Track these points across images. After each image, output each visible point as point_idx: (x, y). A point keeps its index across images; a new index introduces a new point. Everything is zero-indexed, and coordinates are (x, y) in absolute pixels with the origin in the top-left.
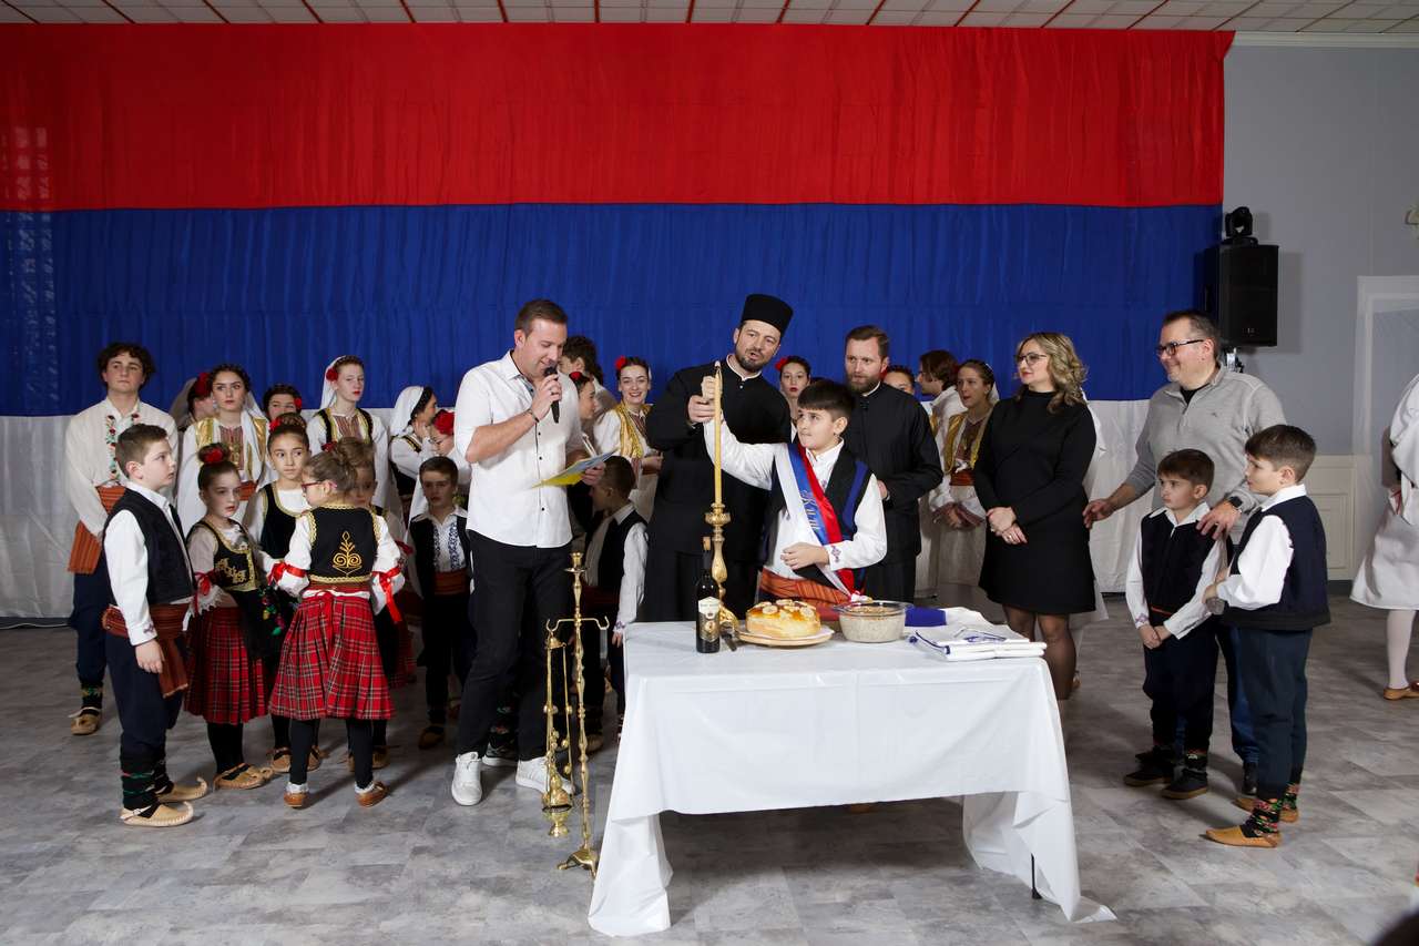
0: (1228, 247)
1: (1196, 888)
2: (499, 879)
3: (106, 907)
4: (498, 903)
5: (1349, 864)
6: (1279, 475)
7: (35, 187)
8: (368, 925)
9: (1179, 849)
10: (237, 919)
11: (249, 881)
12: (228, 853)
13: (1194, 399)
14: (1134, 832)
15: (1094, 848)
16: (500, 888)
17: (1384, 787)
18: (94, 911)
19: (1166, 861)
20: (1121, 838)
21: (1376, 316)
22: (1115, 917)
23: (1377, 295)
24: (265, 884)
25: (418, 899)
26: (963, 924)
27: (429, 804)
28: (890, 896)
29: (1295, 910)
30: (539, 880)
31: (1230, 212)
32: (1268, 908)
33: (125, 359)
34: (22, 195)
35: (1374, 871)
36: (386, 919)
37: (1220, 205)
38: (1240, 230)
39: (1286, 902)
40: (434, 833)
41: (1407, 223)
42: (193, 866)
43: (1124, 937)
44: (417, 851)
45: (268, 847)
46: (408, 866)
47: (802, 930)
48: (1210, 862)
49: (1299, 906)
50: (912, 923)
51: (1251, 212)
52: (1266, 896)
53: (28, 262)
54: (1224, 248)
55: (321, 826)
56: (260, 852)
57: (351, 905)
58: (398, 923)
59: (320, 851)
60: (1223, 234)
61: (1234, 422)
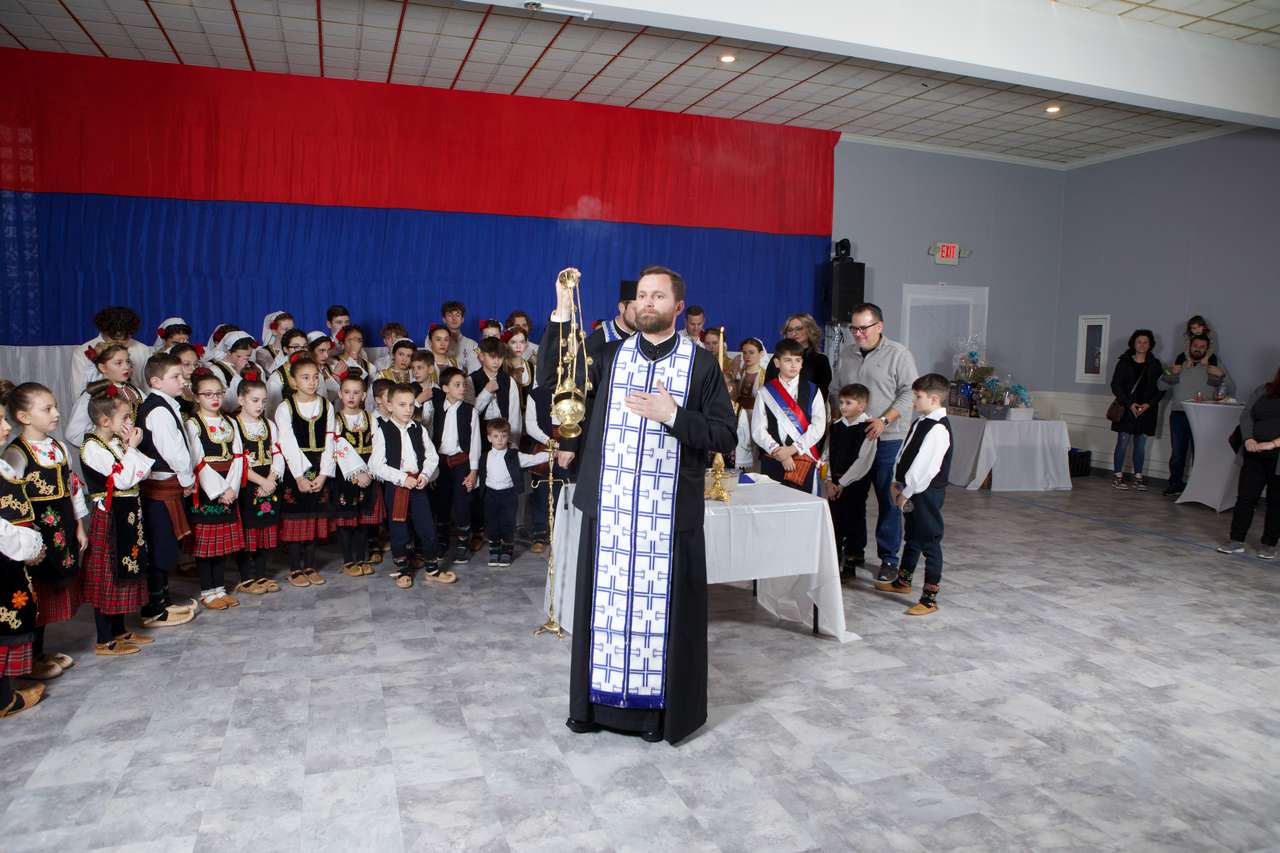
1: (892, 622)
2: (504, 642)
3: (255, 671)
4: (512, 654)
5: (959, 606)
7: (19, 170)
8: (440, 670)
9: (874, 604)
10: (351, 673)
11: (339, 652)
13: (867, 357)
16: (507, 647)
17: (958, 570)
18: (247, 674)
21: (912, 308)
22: (859, 638)
23: (914, 295)
24: (353, 653)
25: (460, 655)
26: (785, 647)
27: (424, 604)
30: (527, 641)
31: (838, 241)
32: (931, 629)
34: (5, 177)
35: (972, 609)
36: (448, 666)
37: (831, 237)
38: (843, 252)
39: (939, 626)
41: (929, 254)
42: (293, 646)
43: (869, 647)
44: (437, 630)
46: (438, 638)
48: (893, 610)
49: (945, 627)
51: (851, 241)
52: (928, 624)
53: (11, 228)
54: (836, 263)
55: (360, 619)
56: (332, 636)
57: (420, 661)
58: (458, 668)
59: (372, 633)
60: (833, 254)
61: (889, 370)
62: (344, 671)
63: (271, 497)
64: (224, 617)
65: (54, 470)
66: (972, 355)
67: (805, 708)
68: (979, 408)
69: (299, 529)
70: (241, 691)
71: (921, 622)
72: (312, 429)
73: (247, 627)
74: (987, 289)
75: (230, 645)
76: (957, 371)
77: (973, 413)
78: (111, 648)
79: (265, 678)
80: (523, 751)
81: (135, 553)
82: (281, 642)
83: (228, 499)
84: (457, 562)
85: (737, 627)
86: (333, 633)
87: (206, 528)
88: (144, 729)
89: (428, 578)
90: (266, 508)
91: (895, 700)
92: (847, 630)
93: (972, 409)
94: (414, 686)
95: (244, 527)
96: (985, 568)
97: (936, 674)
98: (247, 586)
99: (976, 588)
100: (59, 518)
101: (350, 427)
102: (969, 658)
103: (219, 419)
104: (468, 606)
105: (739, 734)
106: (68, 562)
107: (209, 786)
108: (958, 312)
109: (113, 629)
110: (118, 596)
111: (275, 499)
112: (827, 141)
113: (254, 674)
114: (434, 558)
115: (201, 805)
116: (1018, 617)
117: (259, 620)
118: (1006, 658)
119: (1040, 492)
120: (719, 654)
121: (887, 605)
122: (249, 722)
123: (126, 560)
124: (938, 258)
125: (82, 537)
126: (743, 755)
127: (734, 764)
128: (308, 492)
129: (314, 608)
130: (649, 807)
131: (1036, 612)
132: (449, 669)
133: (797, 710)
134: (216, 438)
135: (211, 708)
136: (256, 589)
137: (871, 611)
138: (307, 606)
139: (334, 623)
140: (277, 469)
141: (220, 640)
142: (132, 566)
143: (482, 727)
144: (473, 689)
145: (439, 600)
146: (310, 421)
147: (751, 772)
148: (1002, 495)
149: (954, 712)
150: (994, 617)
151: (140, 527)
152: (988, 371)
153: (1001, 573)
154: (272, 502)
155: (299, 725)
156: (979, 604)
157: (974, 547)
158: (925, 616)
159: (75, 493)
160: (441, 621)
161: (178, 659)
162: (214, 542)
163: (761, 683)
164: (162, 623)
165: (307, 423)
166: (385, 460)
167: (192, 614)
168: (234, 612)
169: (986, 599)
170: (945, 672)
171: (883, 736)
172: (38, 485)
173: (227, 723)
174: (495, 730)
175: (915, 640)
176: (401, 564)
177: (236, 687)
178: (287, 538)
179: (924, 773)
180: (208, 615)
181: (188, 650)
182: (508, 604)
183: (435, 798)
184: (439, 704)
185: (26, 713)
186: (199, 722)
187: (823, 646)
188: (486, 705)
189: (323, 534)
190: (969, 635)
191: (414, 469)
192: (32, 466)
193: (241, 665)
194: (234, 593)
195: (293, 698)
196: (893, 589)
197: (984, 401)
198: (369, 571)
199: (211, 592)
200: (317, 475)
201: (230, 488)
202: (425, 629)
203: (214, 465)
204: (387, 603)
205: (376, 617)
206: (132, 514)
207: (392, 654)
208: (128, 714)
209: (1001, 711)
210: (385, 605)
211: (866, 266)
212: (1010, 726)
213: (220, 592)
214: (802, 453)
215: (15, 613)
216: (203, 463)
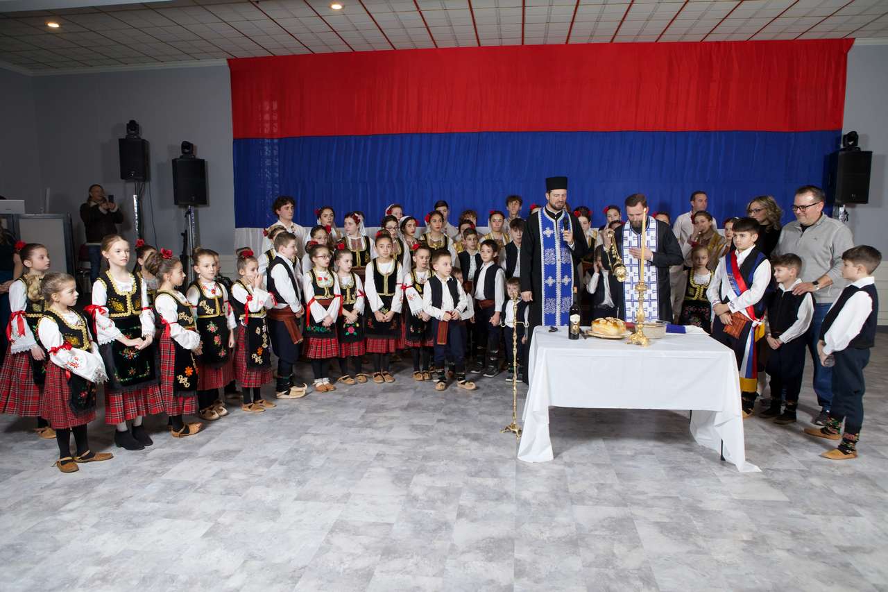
0: (843, 152)
1: (802, 462)
2: (476, 434)
3: (314, 432)
4: (475, 445)
5: (884, 457)
6: (857, 268)
7: (272, 126)
8: (421, 448)
9: (796, 444)
10: (366, 441)
11: (370, 427)
12: (359, 417)
13: (806, 231)
14: (772, 435)
15: (753, 441)
16: (476, 438)
18: (309, 433)
19: (788, 450)
20: (766, 438)
22: (760, 471)
24: (377, 428)
25: (441, 439)
26: (686, 468)
27: (443, 403)
28: (653, 454)
29: (852, 475)
30: (493, 436)
31: (846, 134)
32: (838, 473)
34: (266, 131)
36: (428, 446)
37: (840, 130)
38: (851, 143)
39: (848, 471)
40: (446, 414)
42: (346, 419)
43: (764, 479)
44: (439, 421)
45: (375, 414)
46: (436, 426)
47: (611, 465)
48: (811, 451)
49: (855, 474)
50: (663, 466)
52: (838, 468)
53: (268, 160)
55: (397, 408)
56: (373, 416)
57: (413, 440)
58: (433, 448)
59: (398, 418)
60: (841, 145)
61: (826, 242)
62: (362, 440)
63: (355, 324)
65: (214, 300)
67: (666, 520)
69: (377, 345)
70: (298, 443)
71: (831, 465)
72: (386, 281)
73: (330, 404)
75: (313, 414)
78: (250, 407)
79: (316, 437)
80: (432, 512)
81: (260, 351)
82: (341, 416)
83: (327, 323)
84: (485, 375)
87: (315, 340)
88: (234, 457)
89: (459, 385)
90: (351, 331)
91: (755, 529)
94: (397, 456)
95: (339, 341)
97: (813, 513)
100: (217, 328)
101: (419, 281)
102: (860, 505)
103: (325, 273)
104: (471, 407)
105: (596, 530)
106: (222, 353)
107: (240, 496)
109: (253, 397)
111: (358, 325)
112: (841, 47)
113: (312, 434)
115: (229, 506)
117: (340, 401)
120: (629, 466)
121: (808, 446)
122: (287, 462)
123: (254, 356)
125: (232, 341)
126: (588, 546)
127: (574, 553)
129: (375, 397)
130: (487, 570)
132: (427, 448)
133: (659, 520)
134: (321, 284)
135: (275, 450)
138: (372, 396)
139: (380, 408)
141: (309, 411)
142: (258, 360)
143: (417, 491)
144: (431, 464)
145: (455, 400)
146: (385, 276)
147: (583, 562)
149: (807, 550)
151: (265, 336)
154: (355, 327)
155: (313, 469)
159: (229, 314)
160: (446, 415)
161: (280, 418)
162: (320, 349)
163: (645, 494)
164: (286, 396)
165: (383, 277)
166: (431, 303)
167: (304, 393)
170: (824, 513)
171: (720, 557)
172: (206, 308)
173: (276, 461)
174: (424, 494)
175: (813, 480)
176: (439, 374)
177: (296, 440)
178: (369, 350)
180: (315, 394)
181: (289, 414)
182: (500, 408)
183: (355, 531)
184: (403, 470)
185: (189, 438)
186: (262, 457)
188: (432, 476)
189: (393, 350)
190: (875, 485)
195: (321, 452)
196: (823, 435)
199: (319, 380)
200: (389, 310)
201: (329, 316)
202: (432, 419)
203: (320, 301)
206: (258, 328)
207: (399, 433)
208: (232, 447)
209: (857, 561)
210: (419, 399)
211: (873, 154)
212: (860, 576)
213: (326, 381)
214: (733, 311)
215: (186, 379)
216: (313, 300)
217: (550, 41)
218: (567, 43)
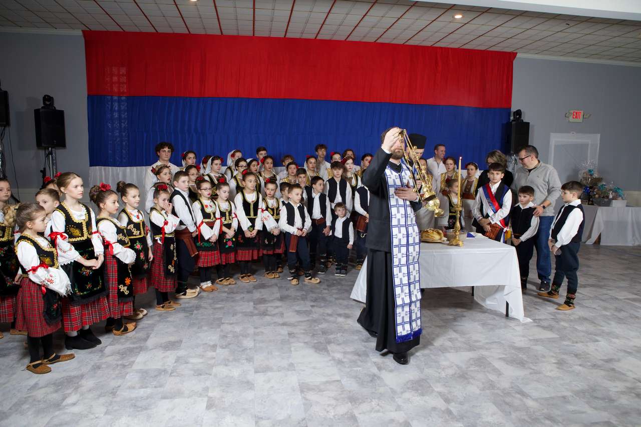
1: (549, 313)
2: (345, 314)
5: (587, 307)
6: (572, 195)
8: (315, 326)
9: (538, 304)
10: (273, 325)
11: (266, 315)
13: (532, 172)
16: (347, 316)
17: (585, 287)
18: (224, 323)
21: (555, 146)
22: (531, 321)
23: (556, 139)
24: (273, 315)
25: (324, 319)
26: (491, 323)
27: (305, 293)
31: (515, 111)
32: (572, 318)
33: (166, 149)
34: (115, 90)
35: (595, 308)
37: (510, 109)
38: (518, 116)
39: (576, 317)
41: (565, 116)
42: (244, 311)
43: (537, 326)
44: (312, 306)
46: (313, 310)
47: (446, 326)
48: (549, 307)
49: (580, 318)
50: (477, 323)
51: (522, 110)
52: (569, 315)
54: (513, 123)
55: (274, 299)
56: (262, 307)
57: (305, 321)
58: (324, 326)
59: (281, 306)
60: (512, 118)
61: (544, 179)
62: (269, 324)
63: (232, 239)
64: (211, 295)
65: (139, 224)
66: (590, 171)
67: (504, 356)
68: (594, 200)
69: (245, 255)
70: (222, 331)
71: (565, 314)
72: (252, 207)
73: (222, 301)
74: (599, 136)
75: (215, 309)
76: (581, 180)
77: (590, 203)
78: (163, 307)
79: (232, 326)
80: (359, 368)
81: (173, 264)
82: (238, 308)
83: (213, 240)
84: (320, 273)
85: (464, 312)
86: (263, 305)
87: (204, 253)
88: (180, 346)
89: (306, 281)
90: (230, 244)
91: (555, 355)
92: (525, 316)
93: (589, 200)
94: (304, 333)
95: (221, 253)
96: (600, 287)
97: (577, 343)
98: (221, 281)
99: (596, 298)
100: (142, 246)
101: (270, 206)
102: (595, 335)
103: (209, 201)
104: (326, 295)
105: (470, 367)
106: (146, 267)
107: (211, 375)
108: (583, 147)
109: (164, 299)
110: (166, 283)
111: (234, 240)
112: (510, 57)
113: (227, 323)
114: (309, 271)
115: (208, 383)
116: (622, 315)
117: (227, 297)
118: (617, 337)
119: (630, 246)
121: (545, 304)
122: (226, 346)
124: (571, 119)
125: (151, 255)
126: (473, 378)
127: (469, 383)
128: (249, 238)
129: (252, 293)
130: (425, 401)
131: (632, 312)
132: (319, 326)
133: (500, 357)
134: (208, 210)
135: (209, 338)
136: (225, 282)
137: (537, 307)
138: (248, 292)
139: (262, 301)
140: (235, 225)
141: (211, 306)
142: (172, 270)
143: (338, 356)
144: (332, 336)
145: (312, 291)
147: (478, 388)
148: (606, 247)
149: (589, 364)
150: (608, 313)
151: (175, 251)
152: (600, 180)
153: (610, 290)
154: (232, 241)
155: (250, 349)
156: (599, 306)
157: (592, 275)
158: (568, 311)
159: (147, 235)
160: (314, 302)
161: (192, 314)
162: (207, 260)
163: (480, 341)
165: (250, 204)
166: (287, 222)
167: (197, 293)
168: (216, 293)
169: (602, 303)
170: (582, 342)
171: (549, 374)
172: (133, 231)
173: (216, 346)
174: (344, 357)
175: (563, 323)
176: (292, 273)
177: (220, 329)
178: (239, 258)
179: (574, 396)
180: (204, 294)
181: (197, 310)
183: (318, 389)
184: (316, 343)
186: (204, 344)
187: (512, 324)
188: (339, 344)
189: (255, 258)
190: (594, 323)
191: (300, 226)
192: (130, 222)
193: (221, 318)
194: (215, 284)
195: (246, 336)
196: (548, 296)
197: (597, 196)
198: (278, 276)
199: (205, 283)
200: (254, 229)
201: (214, 234)
202: (306, 306)
203: (207, 223)
204: (287, 292)
205: (282, 299)
206: (172, 245)
207: (291, 316)
208: (172, 339)
209: (617, 366)
210: (286, 293)
211: (530, 124)
212: (623, 374)
213: (209, 284)
214: (493, 223)
215: (126, 287)
216: (202, 222)
217: (305, 36)
218: (316, 38)
